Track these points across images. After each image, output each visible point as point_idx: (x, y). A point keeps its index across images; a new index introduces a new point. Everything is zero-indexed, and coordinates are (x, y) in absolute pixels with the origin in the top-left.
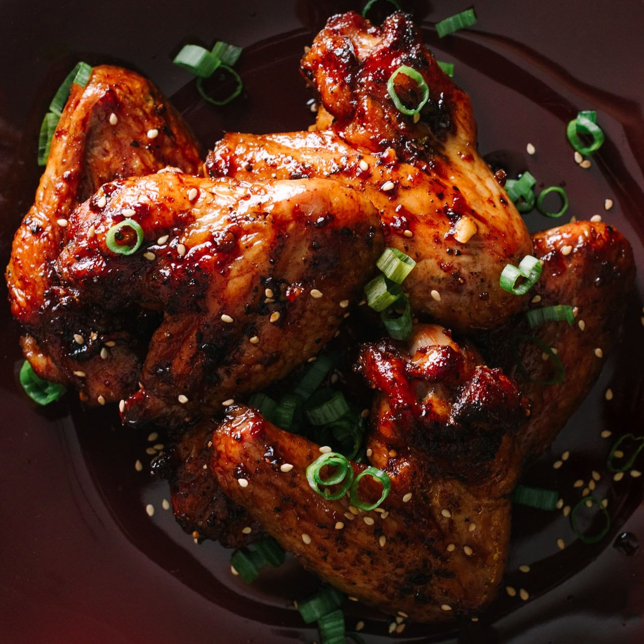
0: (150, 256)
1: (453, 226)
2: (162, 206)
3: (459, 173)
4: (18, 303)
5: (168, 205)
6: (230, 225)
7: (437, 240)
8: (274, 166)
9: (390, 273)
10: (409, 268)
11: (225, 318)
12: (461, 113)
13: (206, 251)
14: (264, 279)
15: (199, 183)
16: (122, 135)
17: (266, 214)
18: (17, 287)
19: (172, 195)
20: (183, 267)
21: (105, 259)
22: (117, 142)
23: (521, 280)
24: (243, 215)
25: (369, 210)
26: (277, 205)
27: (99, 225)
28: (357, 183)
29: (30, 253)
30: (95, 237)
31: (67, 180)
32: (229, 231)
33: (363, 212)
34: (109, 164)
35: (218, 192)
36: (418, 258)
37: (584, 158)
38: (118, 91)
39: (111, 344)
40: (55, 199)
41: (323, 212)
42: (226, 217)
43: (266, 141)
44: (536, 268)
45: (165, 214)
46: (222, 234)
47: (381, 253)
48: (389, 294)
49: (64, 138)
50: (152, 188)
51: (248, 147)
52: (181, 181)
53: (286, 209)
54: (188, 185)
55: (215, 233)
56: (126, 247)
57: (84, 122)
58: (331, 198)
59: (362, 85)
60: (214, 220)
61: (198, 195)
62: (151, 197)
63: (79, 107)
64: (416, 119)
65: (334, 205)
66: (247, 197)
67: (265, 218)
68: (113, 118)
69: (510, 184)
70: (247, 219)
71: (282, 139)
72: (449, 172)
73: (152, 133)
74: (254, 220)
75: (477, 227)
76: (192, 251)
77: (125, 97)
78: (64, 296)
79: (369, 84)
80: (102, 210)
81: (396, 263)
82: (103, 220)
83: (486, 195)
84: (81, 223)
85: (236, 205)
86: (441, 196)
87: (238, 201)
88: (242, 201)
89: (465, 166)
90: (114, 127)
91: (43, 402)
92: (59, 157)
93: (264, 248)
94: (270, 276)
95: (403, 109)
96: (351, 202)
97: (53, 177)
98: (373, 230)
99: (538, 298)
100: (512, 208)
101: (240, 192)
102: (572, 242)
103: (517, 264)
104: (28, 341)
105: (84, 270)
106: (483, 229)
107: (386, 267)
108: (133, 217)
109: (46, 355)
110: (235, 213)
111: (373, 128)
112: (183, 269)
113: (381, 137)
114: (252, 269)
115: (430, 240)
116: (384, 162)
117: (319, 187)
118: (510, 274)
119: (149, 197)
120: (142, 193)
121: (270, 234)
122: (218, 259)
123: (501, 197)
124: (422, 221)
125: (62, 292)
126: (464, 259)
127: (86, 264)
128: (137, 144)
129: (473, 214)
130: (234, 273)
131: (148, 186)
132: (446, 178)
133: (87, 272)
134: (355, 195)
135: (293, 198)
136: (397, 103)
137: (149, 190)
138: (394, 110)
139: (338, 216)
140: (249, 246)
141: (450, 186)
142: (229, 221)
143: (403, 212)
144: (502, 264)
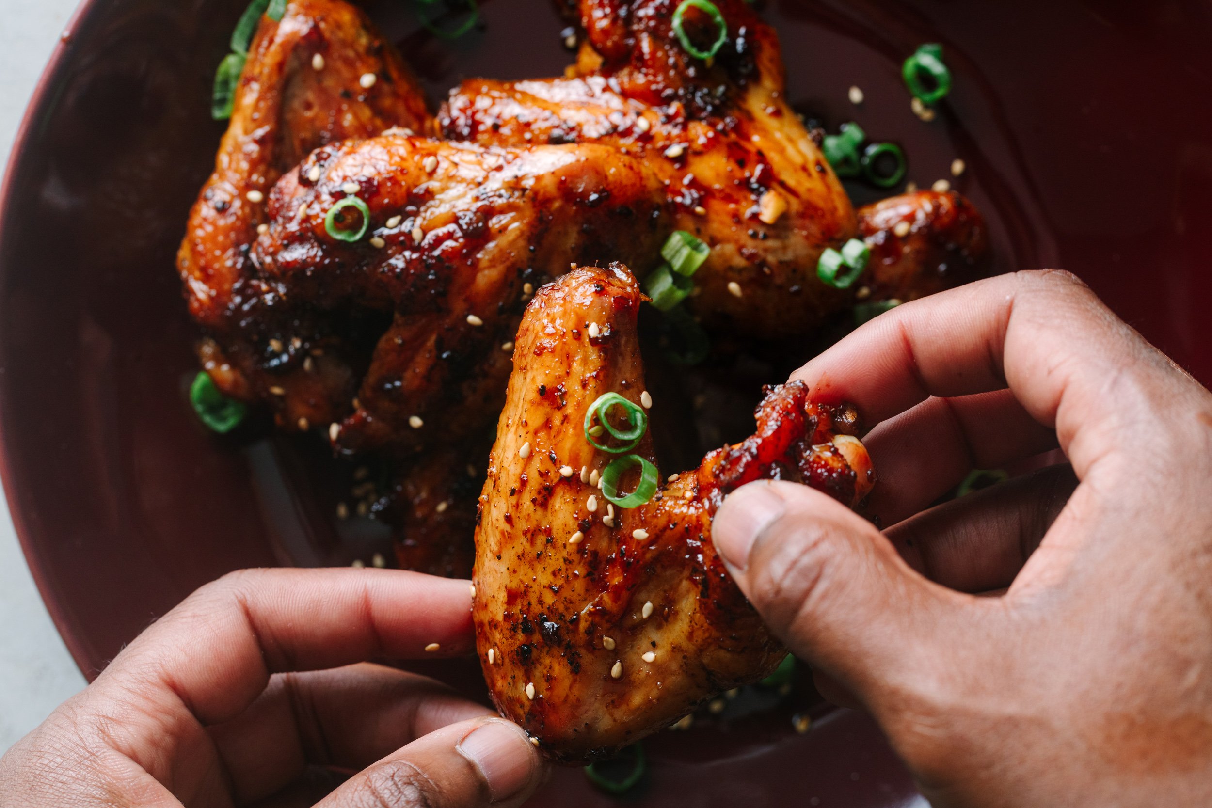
0: (378, 242)
1: (757, 202)
2: (393, 179)
3: (765, 132)
4: (198, 300)
5: (400, 177)
6: (479, 204)
7: (736, 217)
8: (528, 125)
9: (677, 264)
10: (700, 258)
11: (473, 319)
12: (767, 54)
13: (450, 236)
14: (521, 271)
15: (438, 148)
16: (329, 82)
17: (524, 190)
18: (196, 279)
19: (405, 165)
20: (421, 257)
21: (320, 245)
22: (322, 91)
23: (844, 270)
24: (496, 191)
25: (652, 184)
26: (538, 178)
27: (312, 203)
28: (637, 148)
29: (213, 237)
30: (307, 219)
31: (260, 142)
32: (478, 210)
33: (645, 186)
34: (312, 120)
35: (463, 161)
36: (713, 243)
37: (926, 106)
38: (322, 25)
39: (318, 352)
40: (245, 166)
41: (597, 186)
42: (475, 192)
43: (515, 91)
44: (862, 256)
45: (397, 189)
46: (470, 215)
47: (666, 238)
48: (675, 288)
49: (255, 86)
50: (379, 157)
51: (494, 98)
52: (414, 146)
53: (550, 184)
54: (424, 152)
55: (460, 214)
56: (348, 232)
57: (280, 66)
58: (606, 168)
59: (640, 19)
60: (459, 197)
61: (438, 163)
62: (378, 167)
63: (274, 48)
64: (709, 63)
65: (611, 178)
66: (499, 168)
67: (523, 195)
68: (318, 61)
69: (831, 142)
70: (500, 196)
71: (536, 88)
72: (752, 131)
73: (367, 80)
74: (510, 197)
75: (788, 203)
76: (430, 237)
77: (332, 32)
78: (268, 292)
79: (650, 18)
80: (314, 184)
81: (686, 251)
82: (317, 197)
83: (798, 160)
84: (287, 199)
85: (486, 178)
86: (742, 164)
87: (488, 172)
88: (494, 173)
89: (772, 124)
90: (320, 73)
91: (222, 427)
92: (248, 112)
93: (522, 233)
94: (529, 267)
95: (694, 51)
96: (631, 174)
97: (242, 138)
98: (658, 208)
99: (865, 291)
100: (832, 176)
101: (491, 161)
102: (910, 218)
103: (839, 249)
104: (208, 349)
105: (295, 261)
106: (795, 205)
107: (673, 257)
108: (358, 194)
109: (234, 366)
110: (485, 189)
111: (655, 75)
112: (419, 259)
113: (665, 88)
114: (508, 259)
115: (728, 220)
116: (669, 119)
117: (591, 155)
118: (830, 260)
119: (375, 167)
120: (367, 162)
121: (529, 214)
122: (464, 246)
123: (818, 163)
124: (717, 195)
125: (264, 287)
126: (771, 243)
127: (297, 253)
128: (348, 95)
129: (783, 184)
130: (484, 264)
131: (373, 154)
132: (748, 139)
133: (299, 263)
134: (635, 165)
135: (559, 170)
136: (685, 42)
137: (376, 159)
138: (682, 51)
139: (615, 192)
140: (503, 230)
141: (753, 149)
142: (477, 199)
143: (694, 184)
144: (819, 248)
